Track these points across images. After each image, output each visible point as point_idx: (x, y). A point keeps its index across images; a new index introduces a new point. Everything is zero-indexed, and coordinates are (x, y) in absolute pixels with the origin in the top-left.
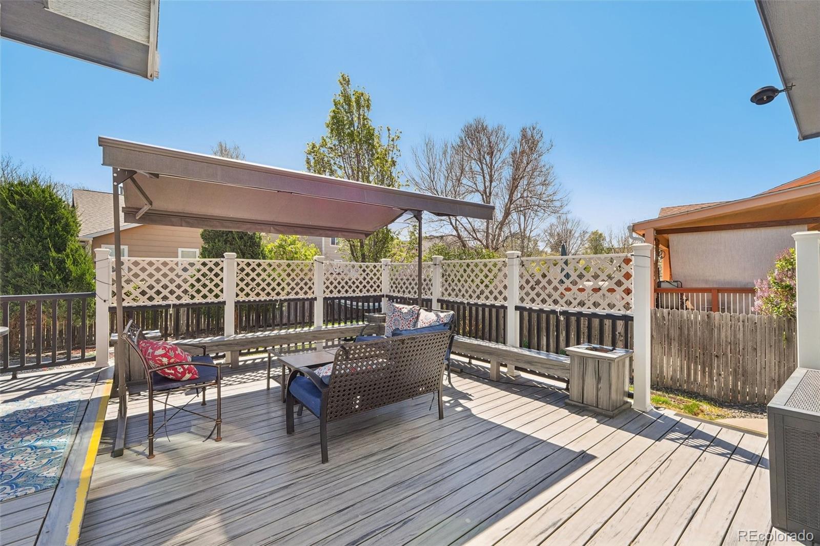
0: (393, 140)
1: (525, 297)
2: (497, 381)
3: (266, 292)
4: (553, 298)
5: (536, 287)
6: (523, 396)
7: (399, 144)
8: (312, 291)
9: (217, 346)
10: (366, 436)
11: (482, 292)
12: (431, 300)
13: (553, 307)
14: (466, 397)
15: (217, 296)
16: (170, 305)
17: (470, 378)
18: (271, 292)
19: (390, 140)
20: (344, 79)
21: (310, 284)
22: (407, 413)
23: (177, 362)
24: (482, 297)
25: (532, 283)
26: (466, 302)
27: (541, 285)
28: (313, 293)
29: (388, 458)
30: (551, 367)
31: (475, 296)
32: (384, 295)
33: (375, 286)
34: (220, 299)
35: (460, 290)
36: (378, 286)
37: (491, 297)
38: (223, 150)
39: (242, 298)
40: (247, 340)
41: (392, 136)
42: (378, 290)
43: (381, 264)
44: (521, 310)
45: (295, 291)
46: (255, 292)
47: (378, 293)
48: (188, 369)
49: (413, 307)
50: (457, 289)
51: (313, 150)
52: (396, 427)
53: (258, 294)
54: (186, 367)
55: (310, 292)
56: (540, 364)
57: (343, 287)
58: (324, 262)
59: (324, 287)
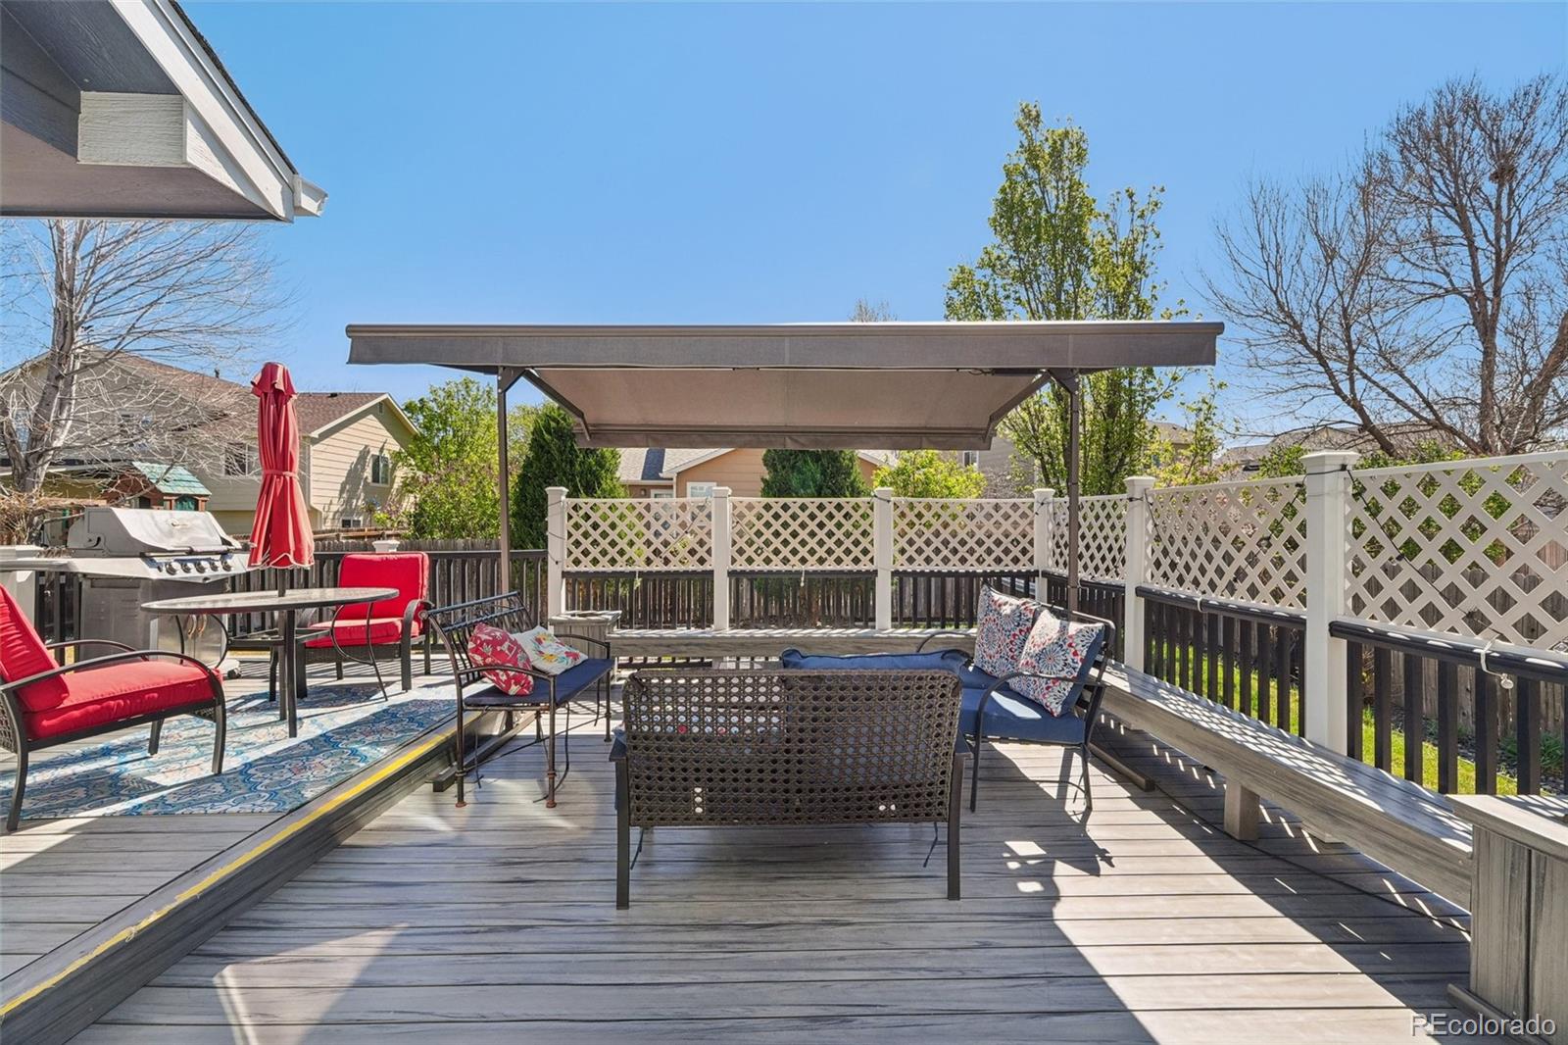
0: (1142, 216)
1: (1365, 595)
2: (1241, 842)
3: (781, 556)
4: (1467, 606)
5: (1403, 563)
6: (1286, 916)
7: (1159, 220)
8: (869, 556)
9: (687, 645)
10: (757, 880)
11: (1240, 575)
12: (1121, 589)
13: (1464, 638)
14: (1089, 858)
15: (702, 561)
16: (634, 573)
17: (1159, 812)
18: (790, 556)
19: (1135, 217)
20: (1027, 114)
21: (865, 543)
22: (891, 856)
23: (497, 665)
24: (1242, 587)
25: (1389, 552)
26: (1199, 600)
27: (1420, 561)
28: (872, 560)
29: (730, 947)
30: (1401, 847)
31: (1222, 584)
32: (1037, 571)
33: (1016, 552)
34: (707, 567)
35: (1188, 568)
36: (1024, 551)
37: (1265, 590)
38: (862, 312)
39: (741, 565)
40: (734, 641)
41: (1138, 208)
42: (1024, 559)
43: (1031, 500)
44: (1354, 639)
45: (834, 556)
46: (763, 556)
47: (1023, 567)
48: (514, 677)
49: (1024, 604)
50: (1180, 562)
51: (964, 278)
52: (834, 881)
53: (768, 561)
54: (512, 674)
55: (865, 559)
56: (1360, 827)
57: (937, 551)
58: (892, 499)
59: (894, 550)
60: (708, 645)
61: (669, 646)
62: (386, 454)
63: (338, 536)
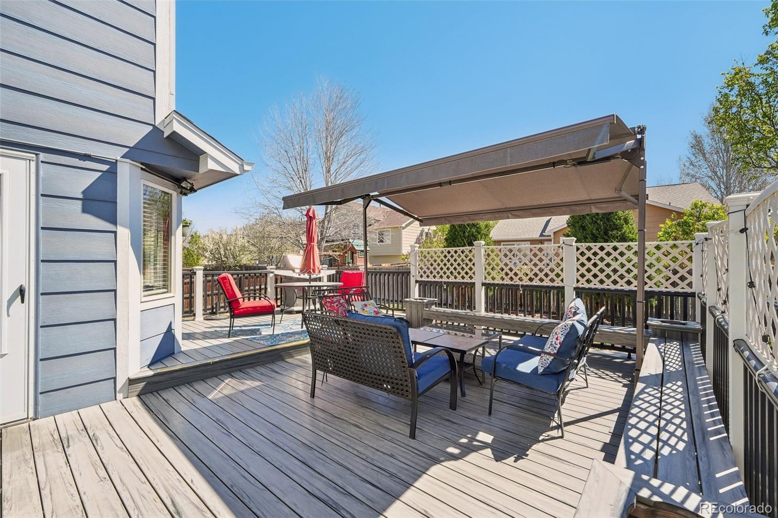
3: (509, 276)
8: (560, 278)
9: (455, 317)
15: (471, 277)
16: (442, 282)
18: (514, 277)
21: (557, 271)
28: (562, 280)
34: (473, 281)
45: (539, 277)
46: (500, 276)
53: (502, 279)
55: (558, 280)
58: (574, 244)
59: (577, 275)
60: (464, 318)
61: (448, 316)
62: (430, 231)
63: (407, 265)
